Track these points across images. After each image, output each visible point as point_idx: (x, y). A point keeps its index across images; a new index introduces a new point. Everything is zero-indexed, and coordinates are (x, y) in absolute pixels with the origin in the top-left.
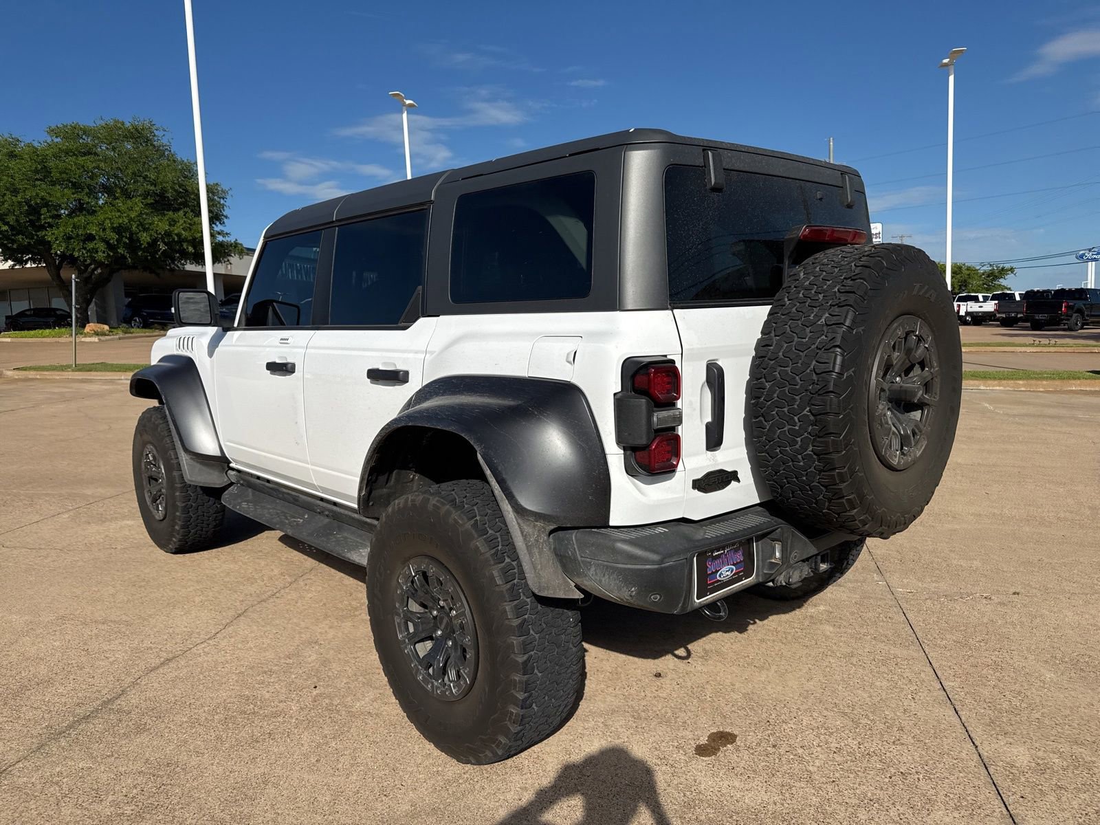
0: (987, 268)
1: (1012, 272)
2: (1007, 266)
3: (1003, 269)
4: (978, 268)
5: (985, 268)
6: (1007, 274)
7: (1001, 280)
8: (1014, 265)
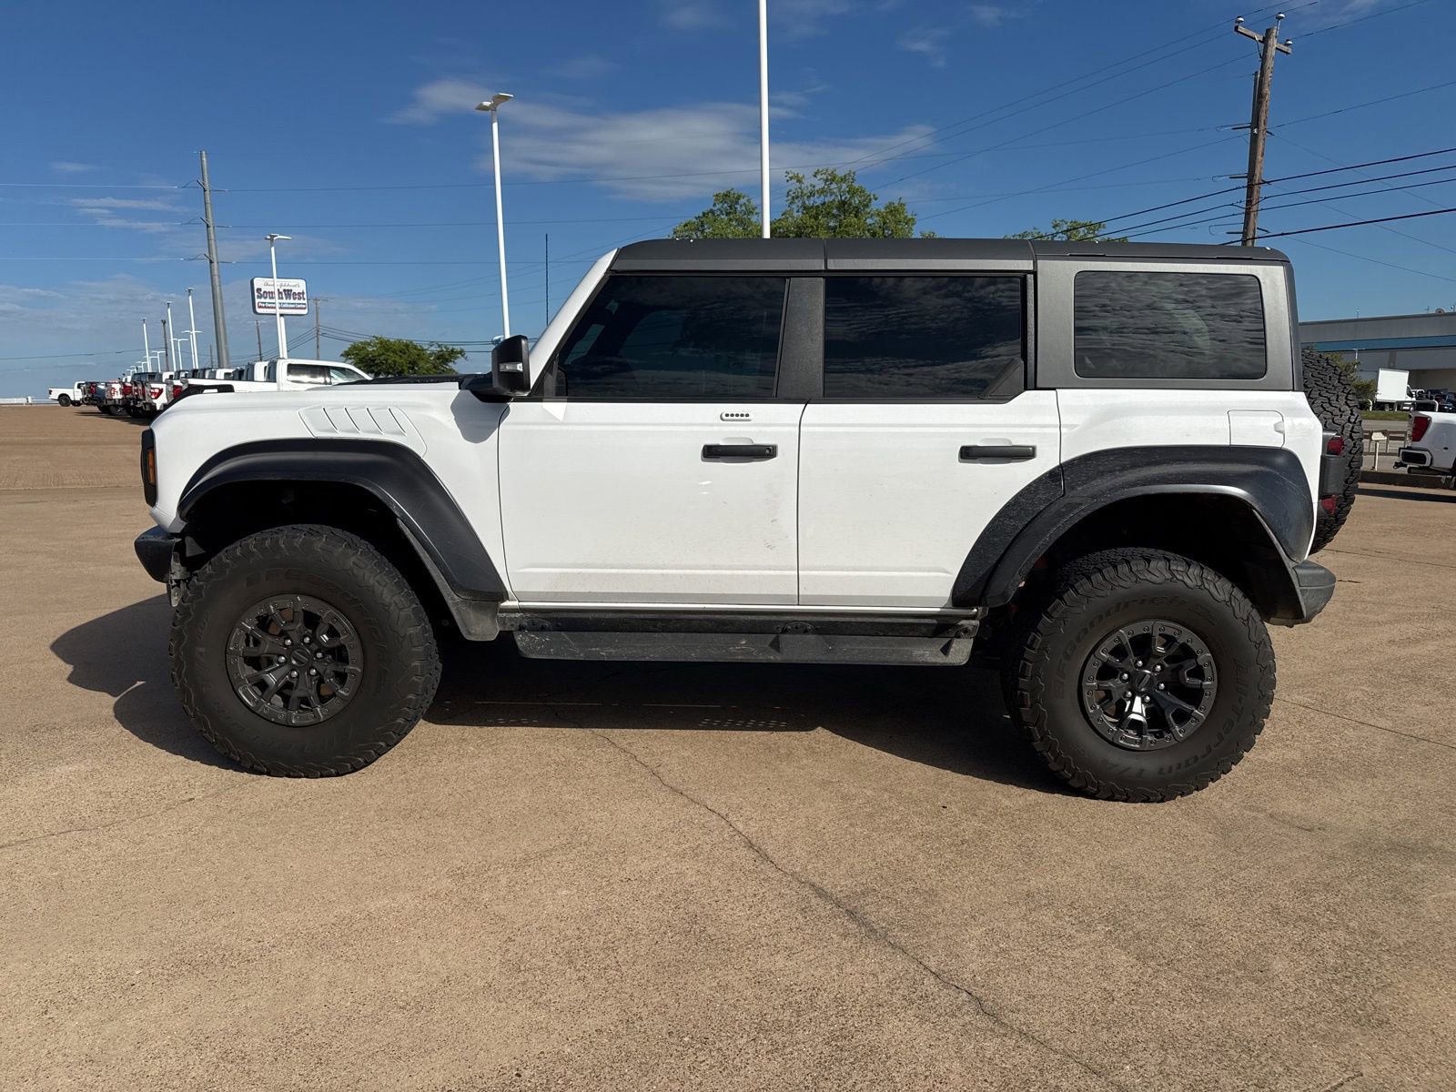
0: (435, 349)
1: (463, 356)
2: (458, 348)
3: (452, 351)
4: (426, 347)
5: (432, 348)
6: (457, 358)
7: (450, 364)
8: (465, 348)
